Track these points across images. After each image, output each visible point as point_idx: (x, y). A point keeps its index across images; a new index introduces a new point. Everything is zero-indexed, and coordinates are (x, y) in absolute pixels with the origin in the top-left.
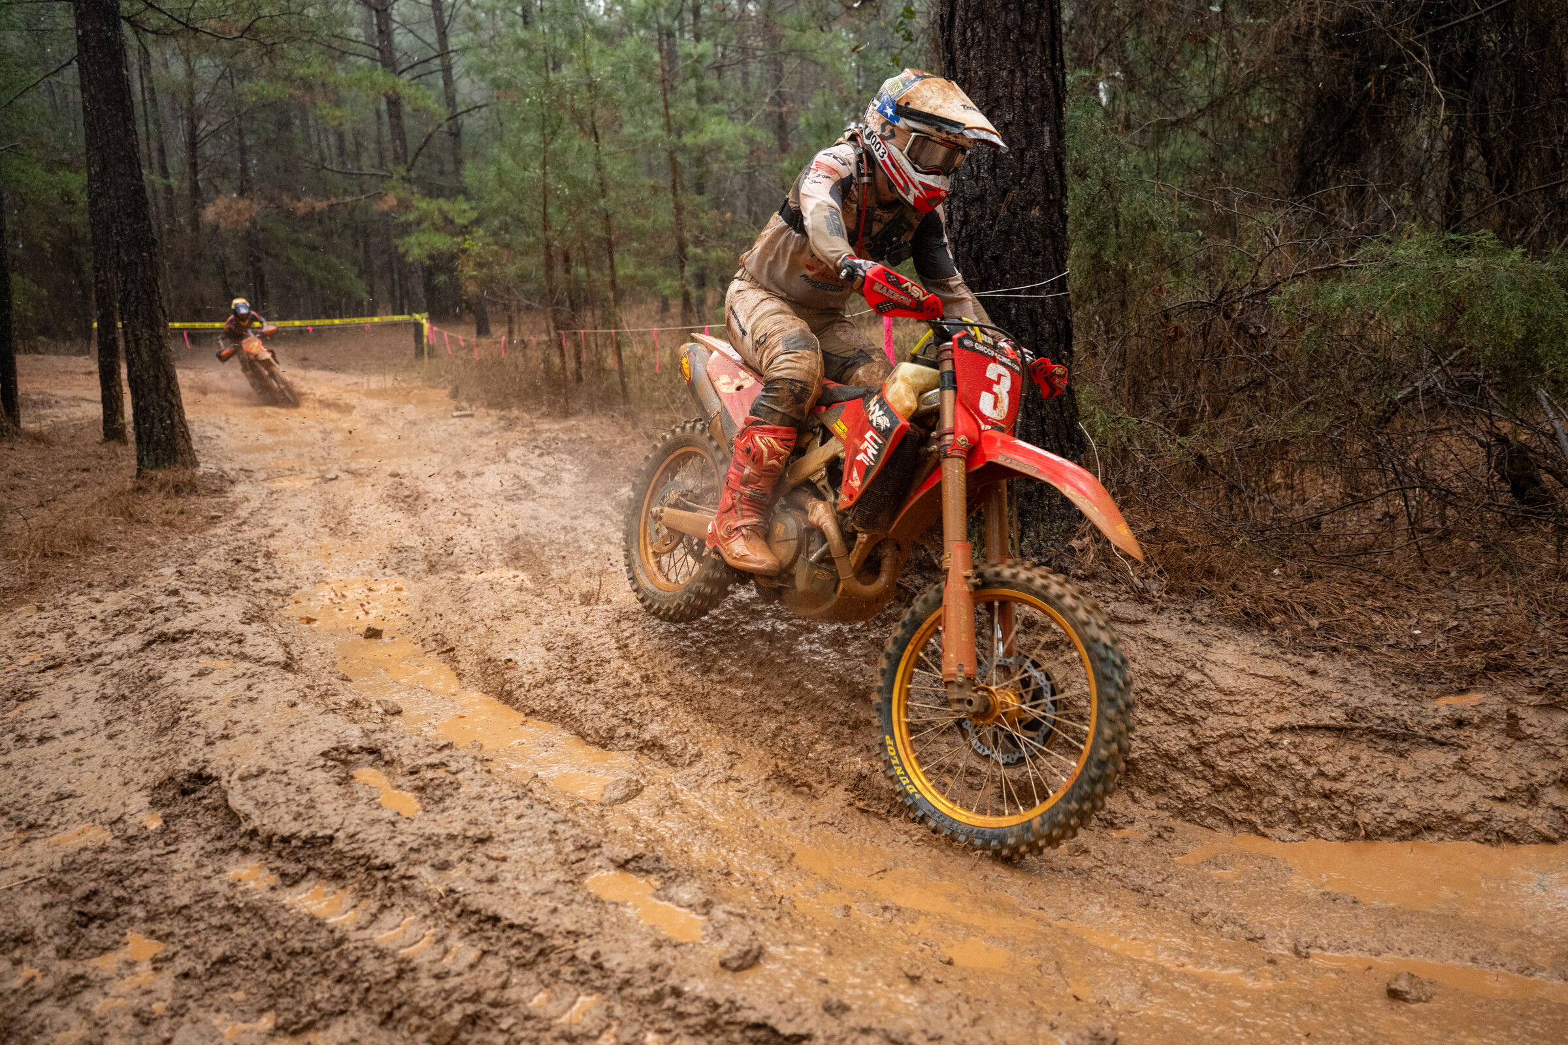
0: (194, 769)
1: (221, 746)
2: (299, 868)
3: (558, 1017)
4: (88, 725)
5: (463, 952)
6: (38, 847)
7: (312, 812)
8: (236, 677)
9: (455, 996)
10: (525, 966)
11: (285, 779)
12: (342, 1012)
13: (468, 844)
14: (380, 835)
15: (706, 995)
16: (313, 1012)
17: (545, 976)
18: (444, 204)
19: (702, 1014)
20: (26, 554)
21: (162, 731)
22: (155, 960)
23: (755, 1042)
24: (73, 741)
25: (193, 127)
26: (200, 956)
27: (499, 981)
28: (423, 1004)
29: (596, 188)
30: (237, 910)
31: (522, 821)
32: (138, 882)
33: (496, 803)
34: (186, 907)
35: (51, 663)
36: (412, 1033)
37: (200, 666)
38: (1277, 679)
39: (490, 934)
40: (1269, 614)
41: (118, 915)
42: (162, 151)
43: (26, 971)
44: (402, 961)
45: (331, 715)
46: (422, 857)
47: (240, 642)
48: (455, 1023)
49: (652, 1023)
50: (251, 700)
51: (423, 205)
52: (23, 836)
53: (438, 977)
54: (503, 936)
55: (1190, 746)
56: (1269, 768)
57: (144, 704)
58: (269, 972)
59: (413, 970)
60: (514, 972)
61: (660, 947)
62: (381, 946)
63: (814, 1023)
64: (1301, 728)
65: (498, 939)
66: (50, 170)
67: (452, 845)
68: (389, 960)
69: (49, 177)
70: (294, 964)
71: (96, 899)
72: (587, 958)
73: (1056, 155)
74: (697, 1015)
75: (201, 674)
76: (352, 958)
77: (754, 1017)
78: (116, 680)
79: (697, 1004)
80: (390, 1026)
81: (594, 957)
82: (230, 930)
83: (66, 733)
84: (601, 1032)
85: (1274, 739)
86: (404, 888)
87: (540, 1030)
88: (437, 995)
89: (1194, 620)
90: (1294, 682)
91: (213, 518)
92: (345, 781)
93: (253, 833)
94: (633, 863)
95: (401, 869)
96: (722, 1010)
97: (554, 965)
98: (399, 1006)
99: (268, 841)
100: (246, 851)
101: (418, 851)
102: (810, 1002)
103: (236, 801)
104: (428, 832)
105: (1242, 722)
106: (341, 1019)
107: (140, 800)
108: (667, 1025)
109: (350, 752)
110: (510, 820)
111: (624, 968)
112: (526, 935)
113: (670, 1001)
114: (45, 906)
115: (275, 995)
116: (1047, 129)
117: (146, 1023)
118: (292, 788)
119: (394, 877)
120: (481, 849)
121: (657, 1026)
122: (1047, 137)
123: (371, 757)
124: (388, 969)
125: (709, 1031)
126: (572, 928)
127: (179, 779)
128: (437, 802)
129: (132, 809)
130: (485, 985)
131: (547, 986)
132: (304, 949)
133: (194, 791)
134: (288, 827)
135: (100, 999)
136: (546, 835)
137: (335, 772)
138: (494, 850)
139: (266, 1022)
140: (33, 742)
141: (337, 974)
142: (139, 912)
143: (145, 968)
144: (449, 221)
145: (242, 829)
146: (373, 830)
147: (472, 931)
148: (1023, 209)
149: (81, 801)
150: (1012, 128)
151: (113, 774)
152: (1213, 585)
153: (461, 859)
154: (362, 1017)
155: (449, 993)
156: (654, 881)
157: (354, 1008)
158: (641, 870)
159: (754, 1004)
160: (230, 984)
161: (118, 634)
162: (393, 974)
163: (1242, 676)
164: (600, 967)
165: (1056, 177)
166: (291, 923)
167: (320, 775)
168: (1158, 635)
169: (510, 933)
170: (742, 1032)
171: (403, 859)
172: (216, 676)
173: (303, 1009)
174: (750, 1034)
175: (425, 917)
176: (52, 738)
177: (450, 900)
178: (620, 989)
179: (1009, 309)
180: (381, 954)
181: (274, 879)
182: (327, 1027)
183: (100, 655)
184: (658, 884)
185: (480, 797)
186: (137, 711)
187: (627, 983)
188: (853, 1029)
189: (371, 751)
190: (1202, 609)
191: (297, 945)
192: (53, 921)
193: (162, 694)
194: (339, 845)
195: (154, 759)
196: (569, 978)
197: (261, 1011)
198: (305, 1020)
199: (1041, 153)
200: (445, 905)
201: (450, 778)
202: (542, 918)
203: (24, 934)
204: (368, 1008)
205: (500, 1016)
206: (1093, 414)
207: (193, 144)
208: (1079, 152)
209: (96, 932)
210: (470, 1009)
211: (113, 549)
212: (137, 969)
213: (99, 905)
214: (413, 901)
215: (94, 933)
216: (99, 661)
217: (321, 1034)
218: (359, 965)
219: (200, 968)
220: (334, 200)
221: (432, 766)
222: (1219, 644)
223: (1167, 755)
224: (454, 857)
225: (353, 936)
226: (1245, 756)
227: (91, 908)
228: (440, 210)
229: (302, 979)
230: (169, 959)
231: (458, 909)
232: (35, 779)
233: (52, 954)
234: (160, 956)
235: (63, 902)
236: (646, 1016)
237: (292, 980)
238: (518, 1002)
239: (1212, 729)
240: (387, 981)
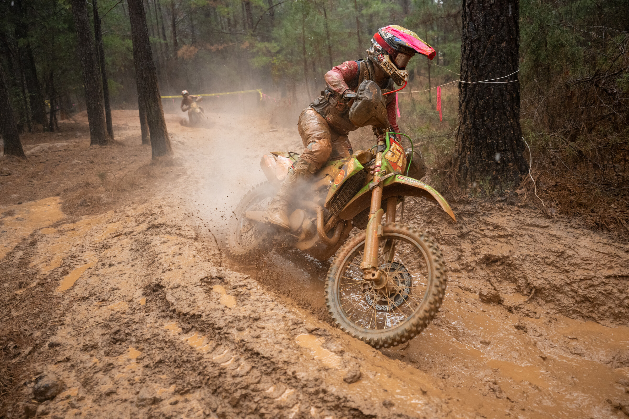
0: (157, 282)
1: (168, 273)
2: (189, 326)
3: (277, 398)
4: (126, 261)
5: (245, 366)
6: (104, 309)
7: (195, 304)
8: (176, 244)
9: (239, 386)
10: (268, 374)
11: (186, 290)
12: (199, 387)
13: (251, 320)
14: (218, 315)
15: (336, 394)
16: (189, 386)
17: (274, 380)
18: (266, 44)
19: (334, 401)
20: (112, 190)
21: (149, 265)
22: (137, 359)
23: (354, 416)
24: (119, 267)
25: (174, 19)
26: (152, 359)
27: (257, 380)
28: (227, 388)
29: (324, 35)
30: (166, 342)
31: (273, 311)
32: (134, 327)
33: (264, 303)
34: (149, 339)
35: (116, 235)
36: (223, 399)
37: (164, 239)
38: (609, 254)
39: (255, 359)
40: (608, 224)
41: (127, 340)
42: (163, 29)
43: (95, 360)
44: (222, 369)
45: (207, 262)
46: (233, 325)
47: (180, 229)
48: (238, 397)
49: (314, 403)
50: (180, 254)
51: (259, 45)
52: (100, 304)
53: (234, 377)
54: (260, 361)
55: (567, 283)
56: (603, 294)
57: (144, 253)
58: (175, 368)
59: (225, 373)
60: (264, 376)
61: (320, 370)
62: (215, 362)
63: (378, 411)
64: (619, 276)
65: (258, 361)
66: (123, 40)
67: (245, 320)
68: (217, 368)
69: (123, 42)
70: (184, 365)
71: (119, 333)
72: (290, 373)
73: (514, 17)
74: (331, 402)
75: (164, 242)
76: (204, 366)
77: (354, 405)
78: (136, 243)
79: (332, 397)
80: (216, 395)
81: (293, 373)
82: (163, 349)
83: (118, 263)
84: (293, 405)
85: (607, 281)
86: (226, 337)
87: (269, 404)
88: (232, 385)
89: (571, 226)
90: (618, 256)
91: (179, 175)
92: (208, 291)
93: (174, 311)
94: (315, 332)
95: (225, 330)
96: (341, 401)
97: (278, 376)
98: (219, 387)
99: (179, 314)
100: (171, 317)
101: (232, 322)
102: (377, 402)
103: (169, 297)
104: (236, 315)
105: (592, 273)
106: (199, 390)
107: (139, 292)
108: (320, 405)
109: (212, 279)
110: (268, 311)
111: (305, 379)
112: (268, 361)
113: (321, 395)
114: (102, 335)
115: (177, 378)
116: (510, 7)
117: (132, 384)
118: (189, 294)
119: (222, 333)
120: (256, 323)
121: (316, 404)
122: (510, 10)
123: (220, 281)
124: (216, 372)
125: (336, 409)
126: (286, 360)
127: (152, 286)
128: (242, 302)
129: (136, 296)
130: (251, 382)
131: (275, 384)
132: (187, 360)
133: (157, 291)
134: (186, 310)
135: (118, 373)
136: (281, 318)
137: (205, 288)
138: (261, 324)
139: (172, 388)
140: (107, 266)
141: (199, 371)
142: (134, 339)
143: (134, 361)
144: (269, 51)
145: (171, 309)
146: (215, 313)
147: (249, 358)
148: (498, 43)
149: (120, 291)
150: (494, 7)
151: (131, 281)
152: (582, 211)
153: (248, 327)
154: (206, 389)
155: (237, 384)
156: (322, 340)
157: (203, 386)
158: (318, 334)
159: (355, 400)
160: (161, 371)
161: (140, 223)
162: (217, 374)
163: (593, 252)
164: (295, 377)
165: (514, 28)
166: (184, 349)
167: (199, 289)
168: (554, 233)
169: (263, 360)
170: (349, 411)
171: (226, 326)
172: (169, 244)
173: (185, 384)
174: (352, 412)
175: (233, 350)
176: (114, 265)
177: (241, 344)
178: (302, 388)
179: (490, 89)
180: (214, 365)
181: (180, 330)
182: (193, 392)
183: (133, 232)
184: (324, 341)
185: (257, 300)
186: (142, 256)
187: (305, 386)
188: (394, 414)
189: (220, 278)
190: (576, 222)
191: (185, 358)
192: (104, 341)
193: (151, 250)
194: (203, 318)
195: (145, 276)
196: (284, 381)
197: (171, 384)
198: (186, 389)
199: (507, 17)
200: (240, 346)
201: (248, 292)
202: (275, 355)
203: (95, 345)
204: (209, 386)
205: (255, 396)
206: (529, 134)
207: (174, 26)
208: (529, 13)
209: (118, 346)
210: (244, 392)
211: (142, 188)
212: (131, 362)
213: (120, 336)
214: (228, 343)
215: (117, 347)
216: (132, 234)
217: (191, 395)
218: (206, 369)
219: (152, 364)
220: (225, 45)
221: (241, 286)
222: (582, 238)
223: (555, 286)
224: (245, 326)
225: (205, 356)
226: (592, 288)
227: (117, 336)
228: (265, 46)
229: (186, 372)
230: (142, 359)
231: (244, 348)
232: (106, 281)
233: (103, 354)
234: (139, 358)
235: (108, 333)
236: (312, 400)
237: (182, 373)
238: (263, 390)
239: (577, 276)
240: (215, 377)
